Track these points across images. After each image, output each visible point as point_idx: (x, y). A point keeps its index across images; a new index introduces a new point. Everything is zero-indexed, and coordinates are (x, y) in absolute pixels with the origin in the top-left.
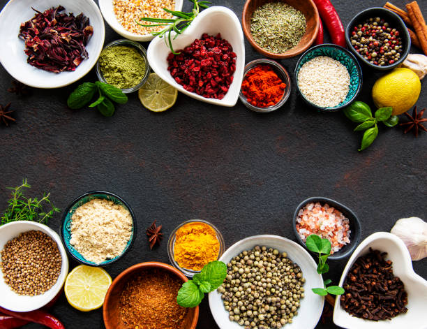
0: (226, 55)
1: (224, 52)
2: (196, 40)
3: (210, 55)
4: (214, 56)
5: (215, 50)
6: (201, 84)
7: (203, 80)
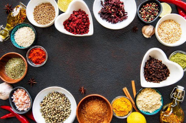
0: (84, 17)
1: (83, 16)
2: (71, 15)
3: (78, 19)
4: (80, 18)
5: (80, 16)
6: (78, 30)
7: (79, 29)
